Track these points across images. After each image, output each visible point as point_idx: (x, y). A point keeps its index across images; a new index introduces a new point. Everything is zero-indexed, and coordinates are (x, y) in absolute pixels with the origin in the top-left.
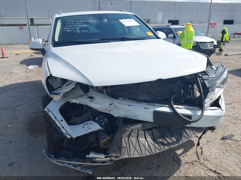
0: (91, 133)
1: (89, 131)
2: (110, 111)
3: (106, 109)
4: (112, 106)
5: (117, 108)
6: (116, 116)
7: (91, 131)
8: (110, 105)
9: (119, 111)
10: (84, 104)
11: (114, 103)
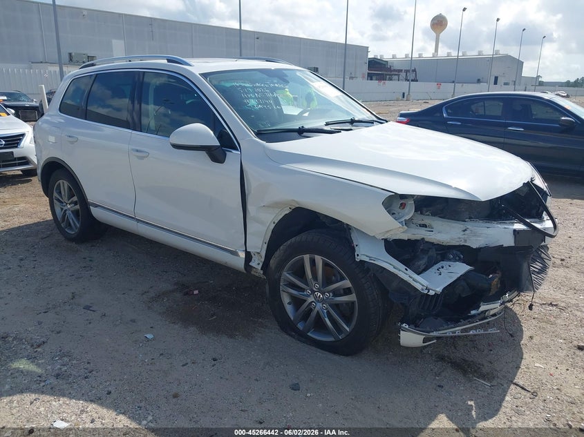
0: (459, 279)
1: (455, 277)
2: (465, 241)
3: (460, 238)
4: (466, 232)
5: (475, 235)
6: (474, 246)
7: (459, 275)
8: (464, 231)
9: (479, 238)
10: (419, 238)
11: (468, 227)
